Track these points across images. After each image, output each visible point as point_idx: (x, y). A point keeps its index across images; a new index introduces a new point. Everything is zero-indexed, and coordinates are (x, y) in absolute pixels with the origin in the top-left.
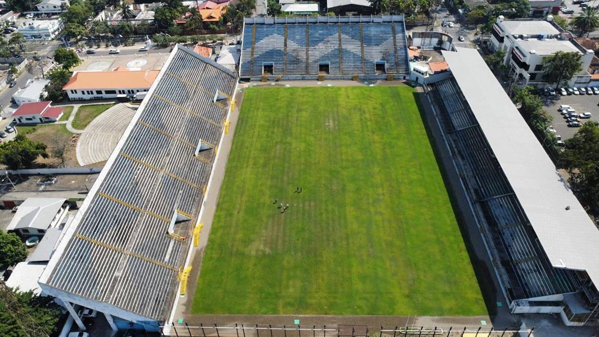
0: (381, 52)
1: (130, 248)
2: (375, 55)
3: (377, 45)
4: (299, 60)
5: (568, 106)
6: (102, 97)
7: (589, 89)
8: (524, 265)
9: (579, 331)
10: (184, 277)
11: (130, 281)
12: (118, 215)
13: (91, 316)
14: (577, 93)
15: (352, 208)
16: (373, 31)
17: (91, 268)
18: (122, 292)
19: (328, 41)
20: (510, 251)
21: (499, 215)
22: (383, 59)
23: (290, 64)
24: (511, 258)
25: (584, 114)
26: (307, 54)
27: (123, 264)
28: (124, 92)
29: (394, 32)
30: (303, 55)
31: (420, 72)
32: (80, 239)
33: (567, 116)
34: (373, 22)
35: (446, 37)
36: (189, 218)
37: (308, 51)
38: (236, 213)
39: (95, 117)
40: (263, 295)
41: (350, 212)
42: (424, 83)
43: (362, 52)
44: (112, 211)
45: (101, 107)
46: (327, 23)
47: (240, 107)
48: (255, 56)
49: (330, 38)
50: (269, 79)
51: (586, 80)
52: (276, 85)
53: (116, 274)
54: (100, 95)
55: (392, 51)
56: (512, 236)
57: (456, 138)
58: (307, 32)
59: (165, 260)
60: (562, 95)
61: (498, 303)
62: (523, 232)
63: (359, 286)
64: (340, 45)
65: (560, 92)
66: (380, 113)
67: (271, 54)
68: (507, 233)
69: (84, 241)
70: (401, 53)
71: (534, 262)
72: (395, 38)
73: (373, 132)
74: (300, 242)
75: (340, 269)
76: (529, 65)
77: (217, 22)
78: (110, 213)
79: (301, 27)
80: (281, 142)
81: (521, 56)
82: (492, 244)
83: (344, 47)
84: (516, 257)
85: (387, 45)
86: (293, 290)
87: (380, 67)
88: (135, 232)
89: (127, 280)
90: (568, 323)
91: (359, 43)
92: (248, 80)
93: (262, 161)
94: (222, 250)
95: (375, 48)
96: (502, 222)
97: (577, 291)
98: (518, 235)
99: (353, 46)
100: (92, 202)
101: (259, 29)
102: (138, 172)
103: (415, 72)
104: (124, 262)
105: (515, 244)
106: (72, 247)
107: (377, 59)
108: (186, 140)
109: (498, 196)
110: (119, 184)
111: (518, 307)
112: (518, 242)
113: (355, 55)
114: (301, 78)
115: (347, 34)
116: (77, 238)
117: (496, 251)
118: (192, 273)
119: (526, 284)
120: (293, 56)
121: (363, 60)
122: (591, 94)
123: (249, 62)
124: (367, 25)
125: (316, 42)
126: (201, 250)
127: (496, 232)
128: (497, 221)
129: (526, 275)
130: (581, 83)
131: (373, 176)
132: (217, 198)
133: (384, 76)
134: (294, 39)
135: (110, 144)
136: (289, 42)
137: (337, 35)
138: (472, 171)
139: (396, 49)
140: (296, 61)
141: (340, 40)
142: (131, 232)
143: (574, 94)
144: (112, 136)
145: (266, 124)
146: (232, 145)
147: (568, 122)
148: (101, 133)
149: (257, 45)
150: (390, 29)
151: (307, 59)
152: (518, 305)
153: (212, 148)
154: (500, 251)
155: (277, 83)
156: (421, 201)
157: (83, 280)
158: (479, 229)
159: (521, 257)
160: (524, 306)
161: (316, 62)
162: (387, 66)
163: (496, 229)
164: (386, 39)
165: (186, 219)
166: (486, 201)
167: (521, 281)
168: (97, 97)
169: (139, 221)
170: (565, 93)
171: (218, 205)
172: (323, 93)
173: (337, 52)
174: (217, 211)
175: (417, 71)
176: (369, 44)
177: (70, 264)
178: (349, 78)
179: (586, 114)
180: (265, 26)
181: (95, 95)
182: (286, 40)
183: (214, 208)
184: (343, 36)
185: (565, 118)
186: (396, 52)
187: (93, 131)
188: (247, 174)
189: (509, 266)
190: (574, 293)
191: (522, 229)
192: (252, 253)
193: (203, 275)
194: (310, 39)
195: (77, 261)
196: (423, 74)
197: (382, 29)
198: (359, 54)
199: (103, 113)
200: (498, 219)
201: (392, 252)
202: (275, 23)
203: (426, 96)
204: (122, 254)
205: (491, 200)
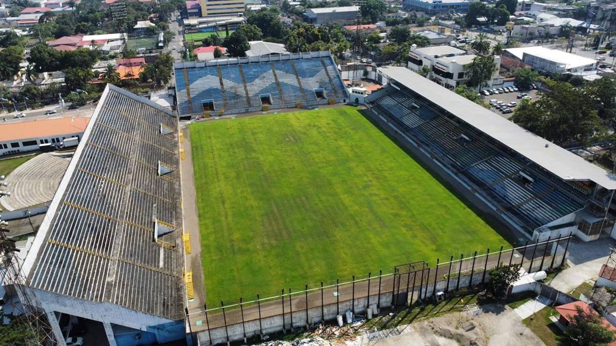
0: (317, 82)
1: (116, 253)
2: (312, 84)
3: (312, 76)
4: (238, 95)
5: (495, 100)
6: (18, 150)
7: (505, 89)
8: (526, 206)
9: (598, 243)
10: (188, 278)
11: (127, 285)
12: (92, 223)
13: (76, 344)
14: (497, 92)
15: (346, 196)
16: (305, 65)
17: (75, 274)
18: (122, 297)
19: (264, 77)
20: (508, 200)
21: (483, 177)
22: (320, 87)
23: (231, 100)
24: (511, 204)
25: (511, 104)
26: (245, 89)
27: (114, 269)
28: (47, 141)
29: (325, 66)
30: (241, 90)
31: (359, 93)
32: (53, 245)
33: (499, 106)
34: (302, 58)
35: (371, 68)
36: (172, 229)
37: (245, 87)
38: (223, 218)
39: (15, 168)
40: (288, 280)
41: (346, 199)
42: (365, 102)
43: (299, 83)
44: (84, 219)
45: (19, 160)
46: (259, 62)
47: (189, 138)
48: (192, 96)
49: (265, 74)
50: (211, 115)
51: (500, 81)
52: (220, 119)
53: (108, 279)
54: (16, 149)
55: (327, 80)
56: (503, 188)
57: (414, 134)
58: (241, 71)
59: (161, 267)
60: (486, 95)
61: (519, 239)
62: (510, 182)
63: (384, 252)
64: (276, 79)
65: (483, 93)
66: (335, 126)
67: (209, 92)
68: (498, 188)
69: (59, 247)
70: (336, 81)
71: (534, 201)
72: (326, 70)
73: (336, 140)
74: (306, 229)
75: (358, 243)
76: (453, 74)
77: (137, 79)
78: (83, 222)
79: (234, 67)
80: (247, 158)
81: (444, 68)
82: (490, 199)
83: (280, 80)
84: (515, 202)
85: (321, 75)
86: (319, 269)
87: (319, 94)
88: (117, 240)
89: (123, 284)
90: (588, 238)
91: (295, 77)
92: (189, 118)
93: (233, 174)
94: (221, 251)
95: (310, 78)
96: (490, 182)
97: (585, 207)
98: (507, 186)
99: (289, 80)
100: (58, 209)
101: (191, 72)
102: (103, 185)
103: (354, 94)
104: (113, 267)
105: (510, 194)
106: (46, 253)
107: (315, 88)
108: (144, 161)
109: (475, 164)
110: (84, 195)
111: (541, 233)
112: (510, 190)
113: (293, 86)
114: (245, 111)
115: (280, 70)
116: (49, 243)
117: (495, 203)
118: (195, 278)
119: (535, 219)
120: (232, 93)
121: (301, 89)
122: (507, 92)
123: (186, 102)
124: (298, 61)
125: (252, 79)
126: (197, 255)
127: (487, 190)
128: (484, 182)
129: (532, 213)
130: (497, 85)
131: (353, 170)
132: (196, 211)
133: (325, 101)
134: (229, 78)
135: (41, 190)
136: (224, 81)
137: (271, 71)
138: (441, 152)
139: (329, 77)
140: (236, 96)
141: (275, 75)
142: (112, 240)
143: (495, 93)
144: (42, 182)
145: (224, 147)
146: (194, 167)
147: (501, 110)
148: (27, 180)
149: (191, 86)
150: (319, 63)
151: (247, 94)
152: (540, 231)
153: (173, 171)
154: (499, 202)
155: (220, 117)
156: (408, 180)
157: (70, 285)
158: (472, 191)
159: (520, 201)
160: (546, 231)
161: (256, 95)
162: (325, 93)
163: (486, 187)
164: (318, 72)
165: (168, 231)
166: (466, 170)
167: (530, 219)
168: (12, 151)
169: (118, 230)
170: (487, 93)
171: (199, 216)
172: (272, 119)
173: (275, 86)
174: (200, 221)
175: (356, 92)
176: (304, 76)
177: (49, 269)
178: (293, 106)
179: (513, 103)
180: (196, 69)
181: (10, 148)
182: (221, 80)
183: (196, 219)
184: (277, 72)
185: (497, 108)
186: (330, 80)
187: (17, 180)
188: (221, 187)
189: (512, 210)
190: (582, 209)
191: (509, 181)
192: (258, 247)
193: (209, 276)
194: (245, 76)
195: (57, 266)
196: (362, 93)
197: (313, 63)
198: (297, 84)
199: (25, 164)
200: (483, 180)
201: (402, 221)
202: (206, 66)
203: (371, 111)
204: (108, 260)
205: (471, 169)
